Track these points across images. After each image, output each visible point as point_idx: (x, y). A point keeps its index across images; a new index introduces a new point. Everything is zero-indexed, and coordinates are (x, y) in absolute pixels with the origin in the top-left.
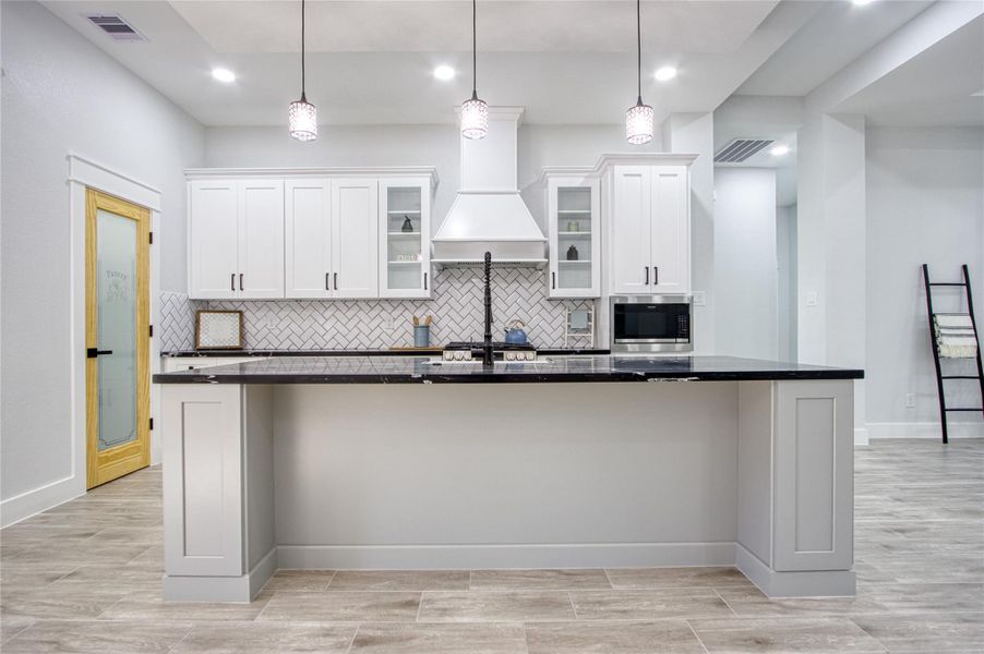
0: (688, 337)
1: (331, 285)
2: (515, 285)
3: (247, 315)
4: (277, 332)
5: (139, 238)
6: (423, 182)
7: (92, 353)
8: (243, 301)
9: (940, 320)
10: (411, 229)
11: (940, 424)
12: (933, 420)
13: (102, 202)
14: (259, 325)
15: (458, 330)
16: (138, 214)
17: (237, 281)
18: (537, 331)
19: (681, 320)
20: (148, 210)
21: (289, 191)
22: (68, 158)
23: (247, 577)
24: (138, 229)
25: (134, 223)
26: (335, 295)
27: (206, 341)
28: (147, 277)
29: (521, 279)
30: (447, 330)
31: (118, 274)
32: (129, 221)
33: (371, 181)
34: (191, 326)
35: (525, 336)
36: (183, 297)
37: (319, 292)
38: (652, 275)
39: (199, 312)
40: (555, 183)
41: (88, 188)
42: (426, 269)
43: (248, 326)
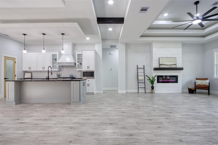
0: (94, 76)
1: (44, 69)
2: (70, 69)
3: (33, 73)
4: (37, 76)
5: (14, 62)
6: (57, 53)
7: (5, 79)
8: (32, 71)
9: (139, 74)
10: (56, 60)
11: (138, 90)
12: (136, 89)
13: (7, 58)
14: (34, 75)
15: (65, 75)
16: (13, 59)
17: (30, 68)
18: (76, 76)
19: (93, 74)
20: (15, 58)
21: (37, 55)
22: (1, 53)
23: (15, 102)
24: (13, 61)
25: (13, 60)
26: (44, 70)
27: (25, 77)
28: (15, 68)
29: (70, 68)
30: (63, 75)
31: (10, 68)
32: (12, 60)
33: (49, 53)
34: (23, 75)
35: (73, 76)
36: (22, 71)
37: (42, 70)
38: (88, 67)
39: (25, 73)
40: (77, 53)
41: (5, 56)
42: (58, 66)
43: (33, 75)
